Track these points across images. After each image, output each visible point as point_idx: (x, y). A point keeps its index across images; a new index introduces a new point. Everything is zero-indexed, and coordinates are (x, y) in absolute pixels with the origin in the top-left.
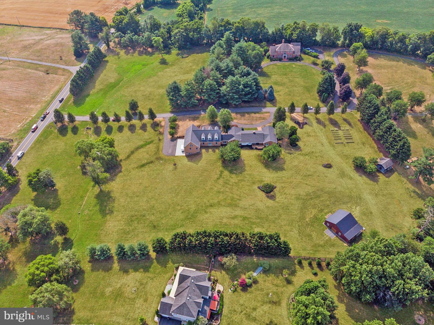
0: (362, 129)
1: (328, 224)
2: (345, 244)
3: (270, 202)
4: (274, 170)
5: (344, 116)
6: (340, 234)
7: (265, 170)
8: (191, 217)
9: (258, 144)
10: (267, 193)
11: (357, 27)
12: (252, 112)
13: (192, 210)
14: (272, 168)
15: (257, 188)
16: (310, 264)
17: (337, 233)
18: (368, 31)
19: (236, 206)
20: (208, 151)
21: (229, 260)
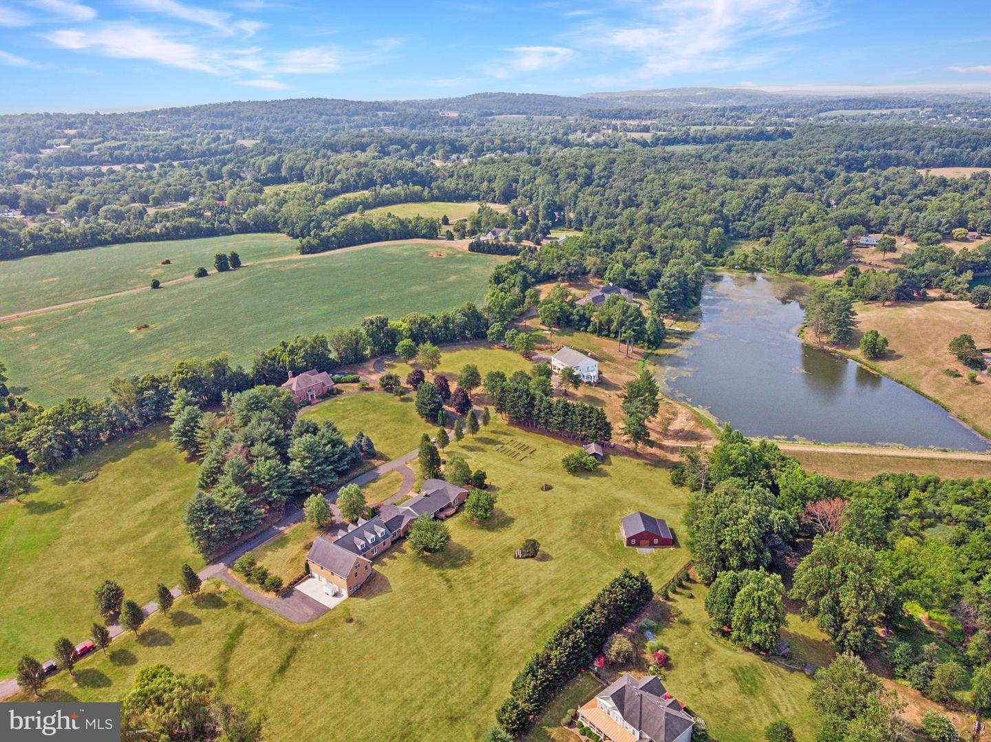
0: (524, 433)
1: (634, 541)
2: (672, 549)
3: (551, 565)
4: (503, 527)
5: (462, 442)
6: (656, 541)
7: (492, 535)
8: (486, 659)
9: (442, 510)
10: (533, 557)
11: (384, 322)
12: (370, 482)
13: (475, 650)
14: (498, 526)
15: (514, 560)
16: (675, 592)
17: (651, 545)
18: (398, 323)
19: (523, 597)
20: (384, 564)
21: (619, 643)
